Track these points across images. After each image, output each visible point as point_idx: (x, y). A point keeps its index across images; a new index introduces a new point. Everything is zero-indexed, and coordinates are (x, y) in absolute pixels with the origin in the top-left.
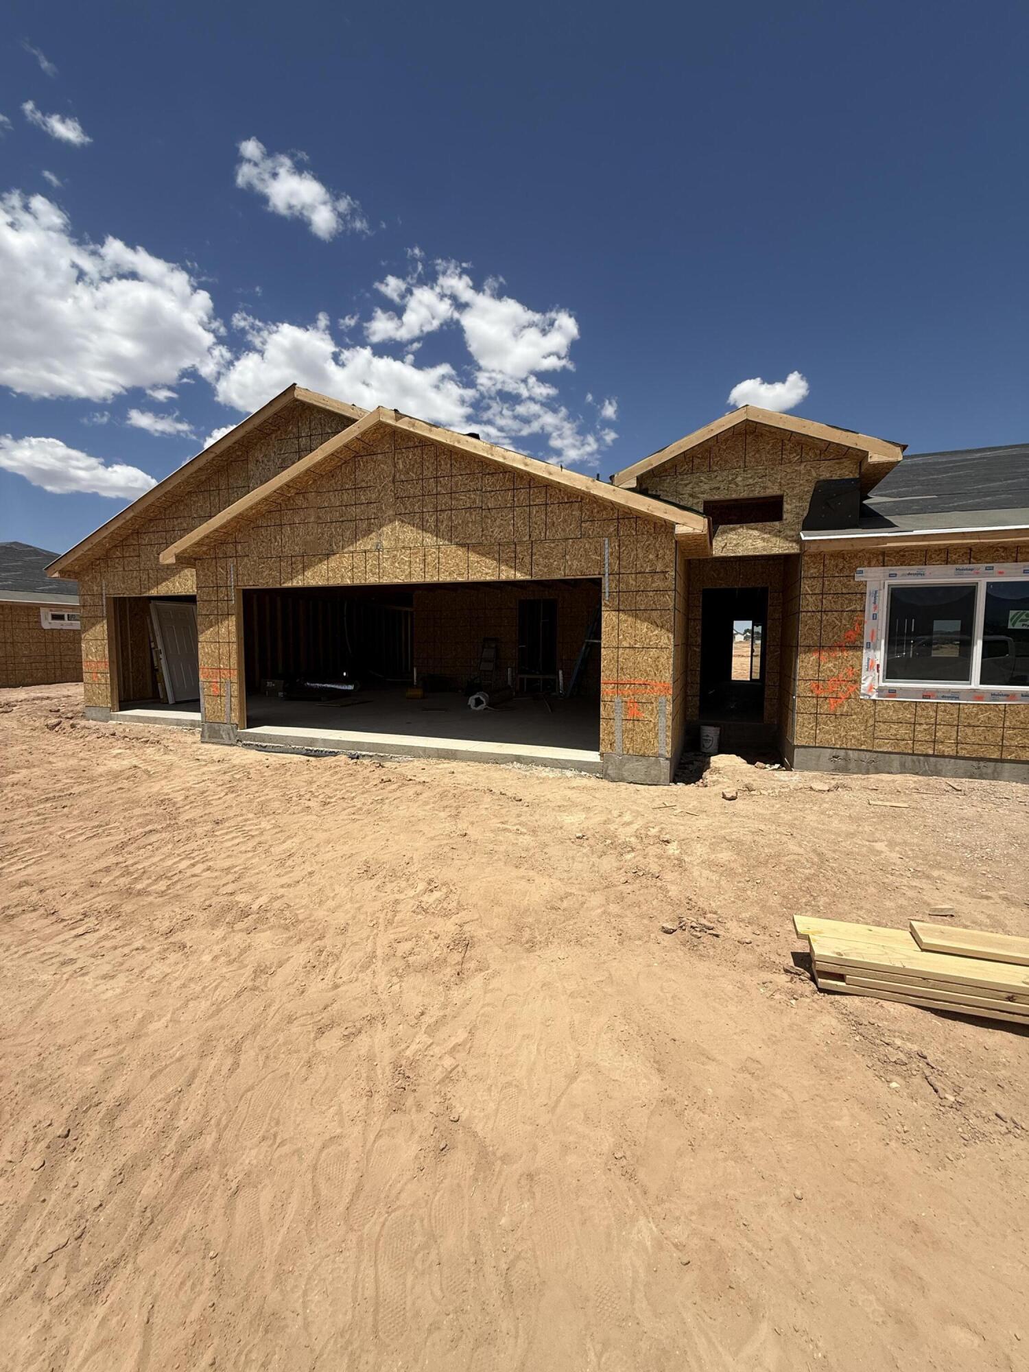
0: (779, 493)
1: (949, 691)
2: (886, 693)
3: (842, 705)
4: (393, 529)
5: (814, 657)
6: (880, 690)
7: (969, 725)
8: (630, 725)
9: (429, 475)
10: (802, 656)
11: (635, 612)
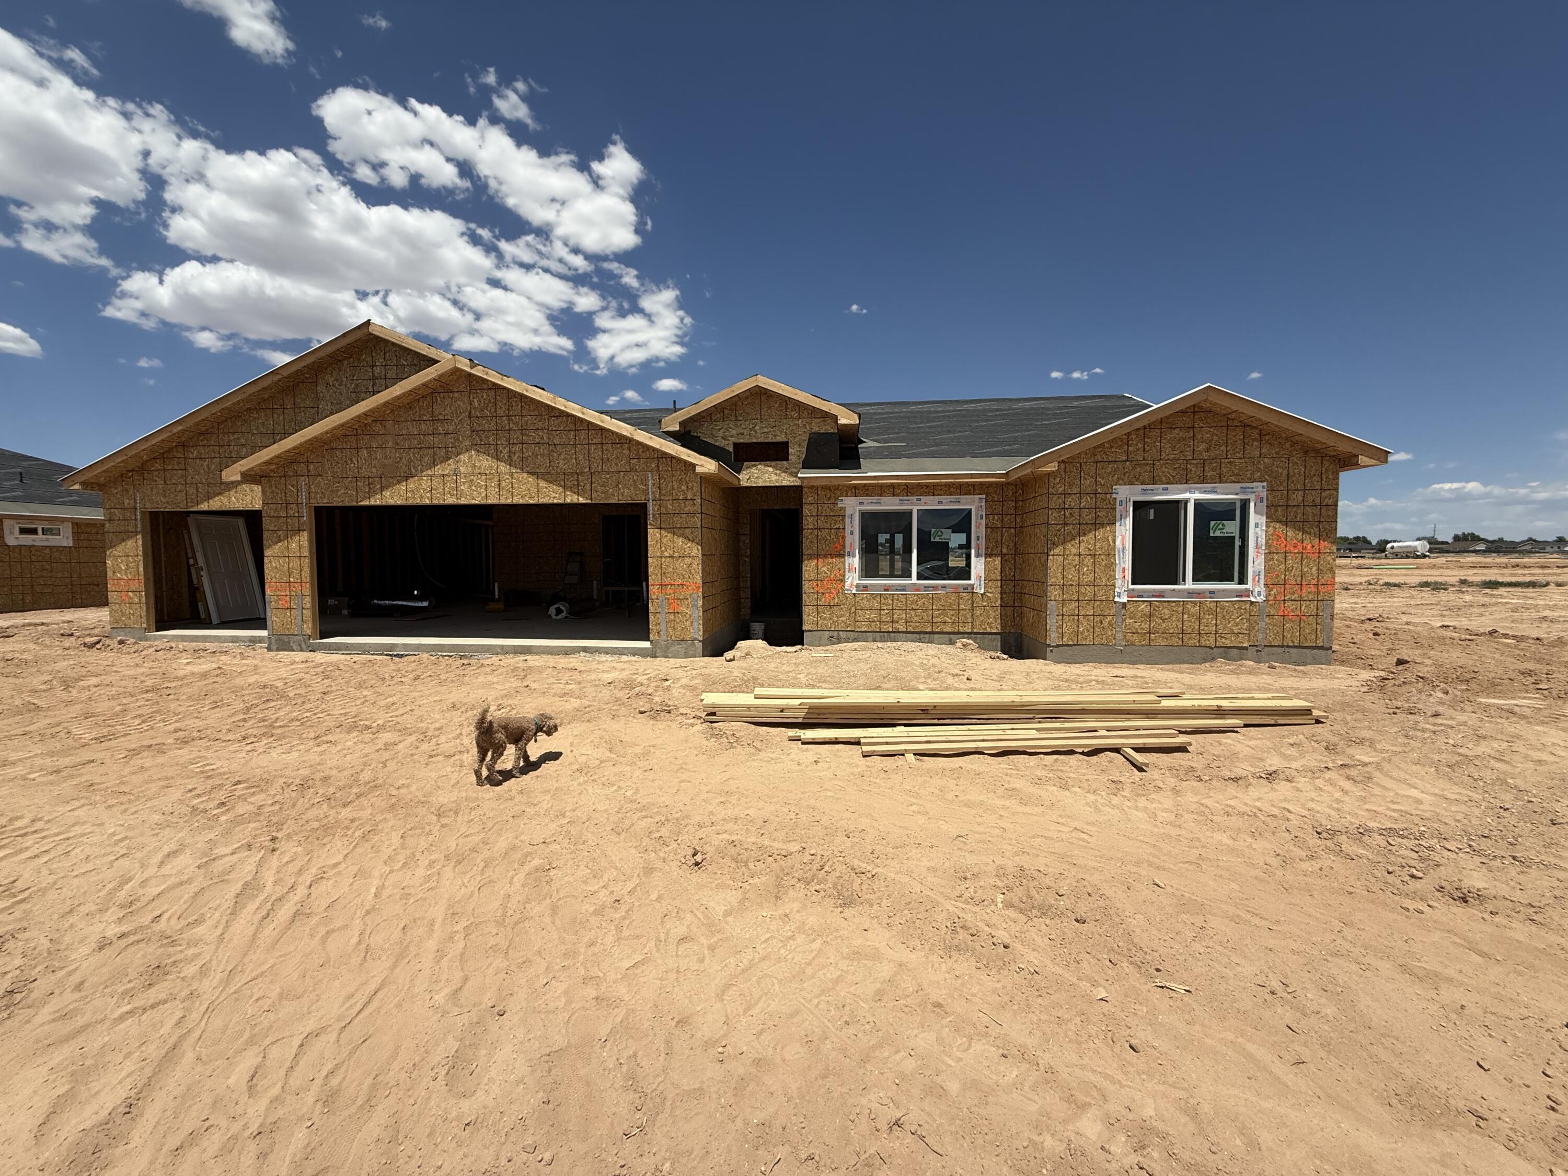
0: (785, 440)
1: (900, 585)
2: (861, 588)
3: (834, 598)
4: (470, 457)
5: (815, 562)
6: (858, 586)
7: (913, 609)
8: (672, 617)
9: (502, 414)
10: (805, 563)
11: (673, 530)
